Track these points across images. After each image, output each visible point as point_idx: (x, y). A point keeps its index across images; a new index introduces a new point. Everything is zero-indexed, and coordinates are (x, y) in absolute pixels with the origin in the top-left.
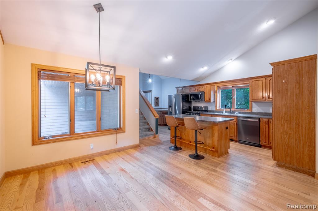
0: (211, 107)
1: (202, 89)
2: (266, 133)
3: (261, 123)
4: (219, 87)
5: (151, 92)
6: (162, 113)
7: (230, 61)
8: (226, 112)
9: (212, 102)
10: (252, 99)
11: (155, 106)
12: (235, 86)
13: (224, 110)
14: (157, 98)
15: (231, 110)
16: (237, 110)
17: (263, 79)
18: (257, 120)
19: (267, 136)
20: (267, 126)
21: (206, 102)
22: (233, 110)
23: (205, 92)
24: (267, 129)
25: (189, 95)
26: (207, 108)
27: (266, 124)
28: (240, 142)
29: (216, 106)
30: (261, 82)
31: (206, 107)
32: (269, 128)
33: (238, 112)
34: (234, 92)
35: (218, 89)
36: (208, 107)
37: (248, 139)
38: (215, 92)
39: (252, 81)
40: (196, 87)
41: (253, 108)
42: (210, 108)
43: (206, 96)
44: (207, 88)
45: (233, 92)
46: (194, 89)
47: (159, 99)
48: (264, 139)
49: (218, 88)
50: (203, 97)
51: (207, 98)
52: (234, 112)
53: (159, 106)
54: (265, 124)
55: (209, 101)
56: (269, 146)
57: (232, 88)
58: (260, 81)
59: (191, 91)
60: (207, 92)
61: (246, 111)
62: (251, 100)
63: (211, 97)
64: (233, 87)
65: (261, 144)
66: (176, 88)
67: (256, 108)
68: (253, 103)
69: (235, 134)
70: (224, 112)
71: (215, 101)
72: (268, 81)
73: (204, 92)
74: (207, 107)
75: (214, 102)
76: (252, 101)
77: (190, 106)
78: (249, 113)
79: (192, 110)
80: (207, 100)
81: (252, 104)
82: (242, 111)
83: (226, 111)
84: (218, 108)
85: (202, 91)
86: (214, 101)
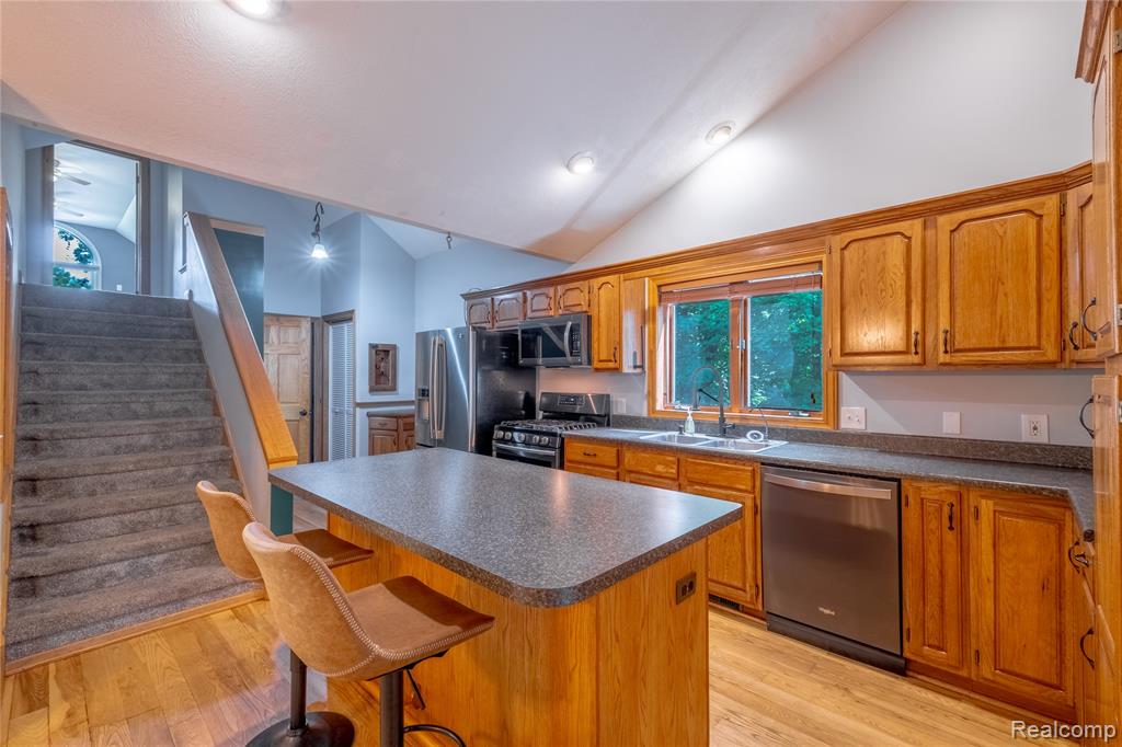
0: (624, 400)
1: (576, 298)
2: (942, 586)
3: (911, 515)
4: (664, 289)
5: (351, 319)
6: (405, 424)
7: (721, 138)
8: (699, 427)
9: (627, 367)
10: (843, 354)
11: (372, 390)
12: (746, 282)
13: (690, 418)
14: (387, 352)
15: (722, 419)
16: (755, 419)
17: (914, 227)
18: (885, 493)
19: (952, 607)
20: (950, 537)
21: (597, 370)
22: (733, 415)
23: (594, 313)
24: (952, 558)
25: (519, 333)
26: (608, 402)
27: (946, 522)
28: (777, 623)
29: (652, 395)
30: (896, 244)
31: (604, 400)
32: (963, 549)
33: (762, 429)
34: (741, 316)
35: (660, 297)
36: (613, 398)
37: (827, 612)
38: (646, 318)
39: (838, 241)
40: (551, 291)
41: (843, 409)
42: (622, 405)
43: (599, 339)
44: (604, 294)
45: (735, 316)
46: (541, 302)
47: (395, 356)
48: (931, 626)
49: (663, 296)
50: (582, 344)
51: (601, 350)
52: (738, 431)
53: (394, 389)
54: (934, 525)
55: (611, 365)
56: (964, 673)
57: (732, 292)
58: (888, 239)
59: (530, 314)
60: (602, 315)
61: (804, 420)
62: (837, 359)
63: (620, 343)
64: (736, 288)
65: (907, 654)
66: (467, 297)
67: (858, 410)
68: (845, 379)
69: (750, 570)
70: (690, 426)
71: (645, 365)
72: (944, 238)
73: (589, 318)
74: (608, 396)
75: (638, 370)
76: (838, 368)
77: (531, 391)
78: (823, 433)
79: (540, 415)
80: (603, 357)
81: (837, 380)
82: (782, 425)
83: (697, 423)
84: (659, 406)
85: (578, 309)
86: (638, 364)
